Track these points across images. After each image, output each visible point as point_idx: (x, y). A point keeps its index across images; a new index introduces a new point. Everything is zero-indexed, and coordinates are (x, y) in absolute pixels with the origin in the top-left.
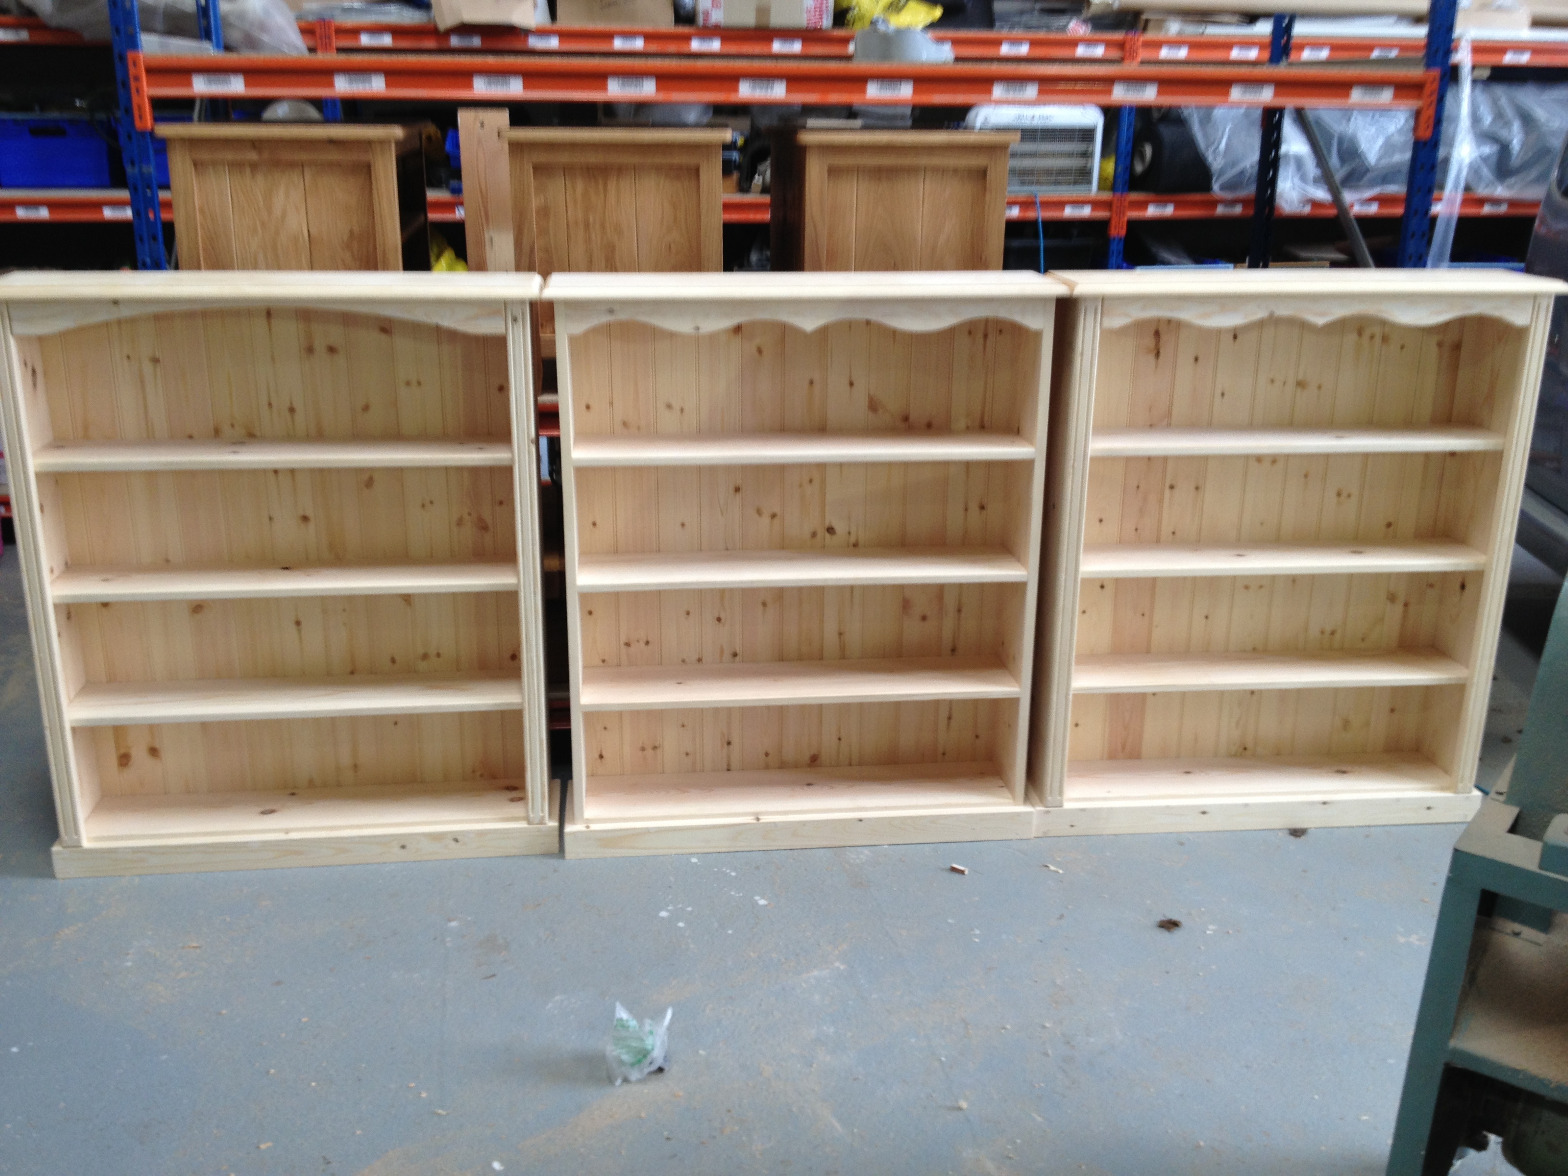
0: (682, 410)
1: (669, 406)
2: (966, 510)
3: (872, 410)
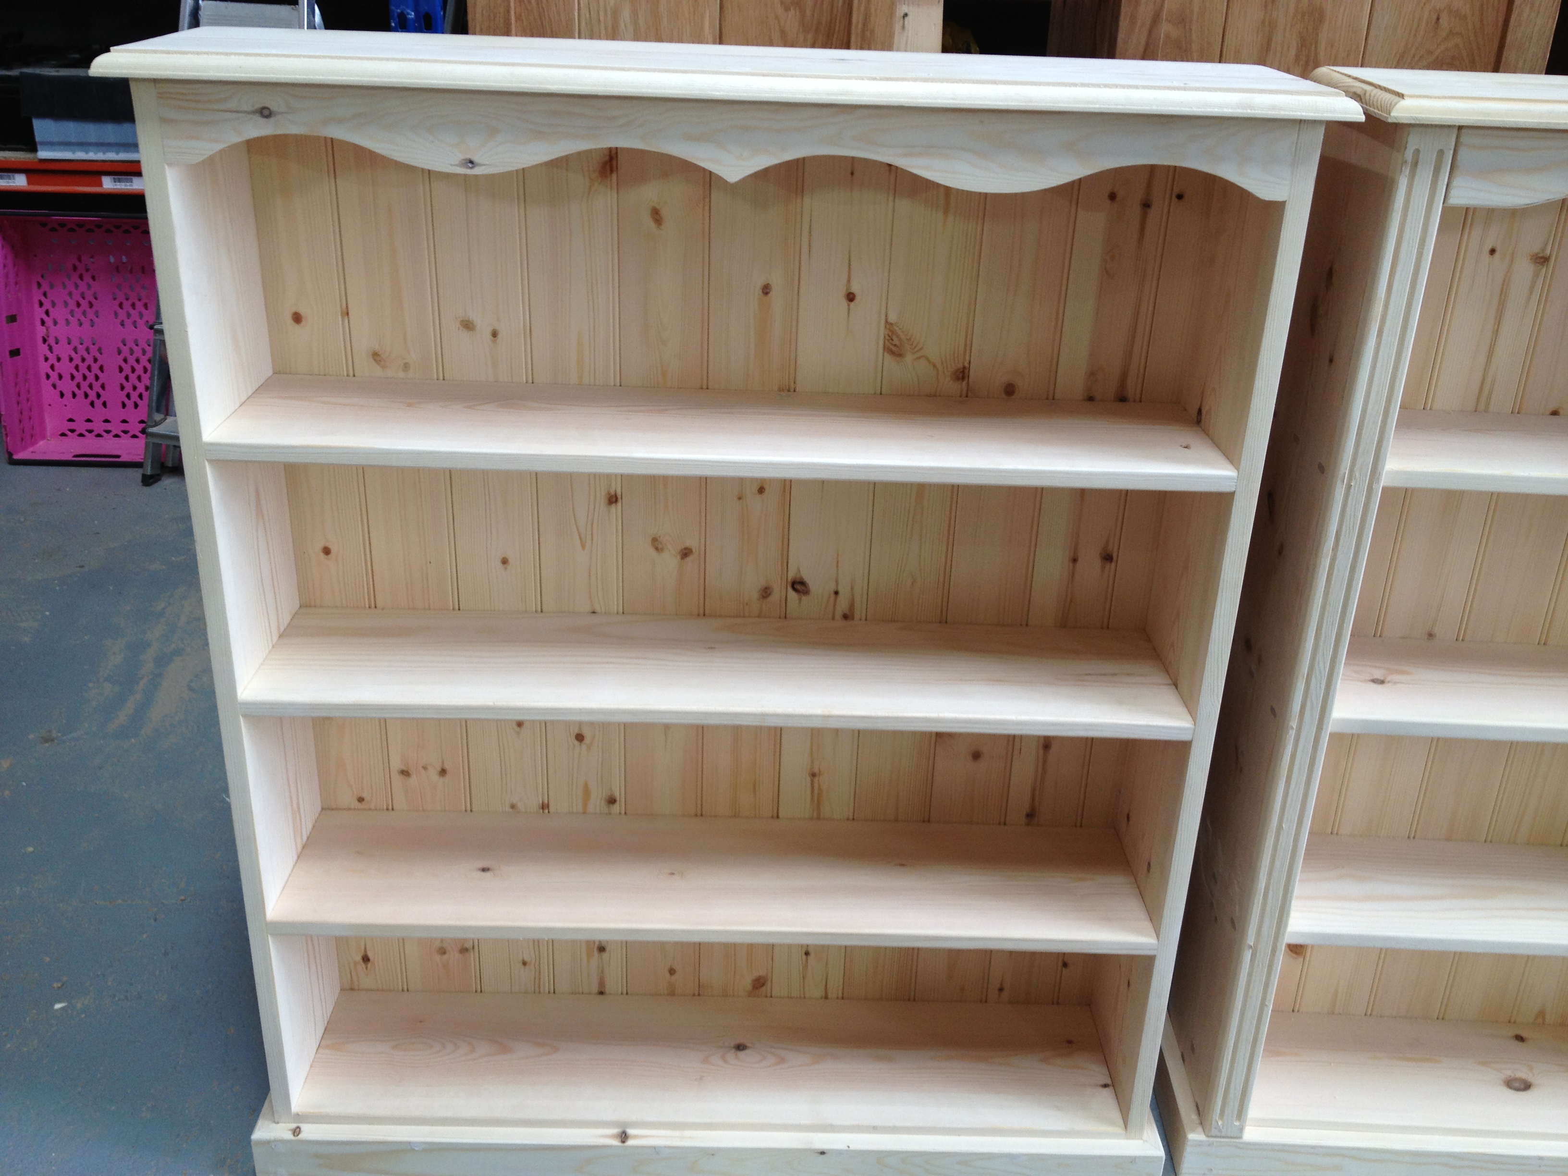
0: (495, 334)
1: (468, 325)
2: (1075, 560)
3: (892, 353)
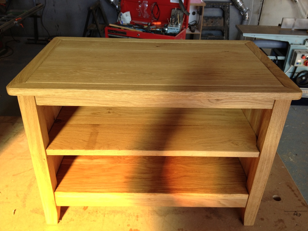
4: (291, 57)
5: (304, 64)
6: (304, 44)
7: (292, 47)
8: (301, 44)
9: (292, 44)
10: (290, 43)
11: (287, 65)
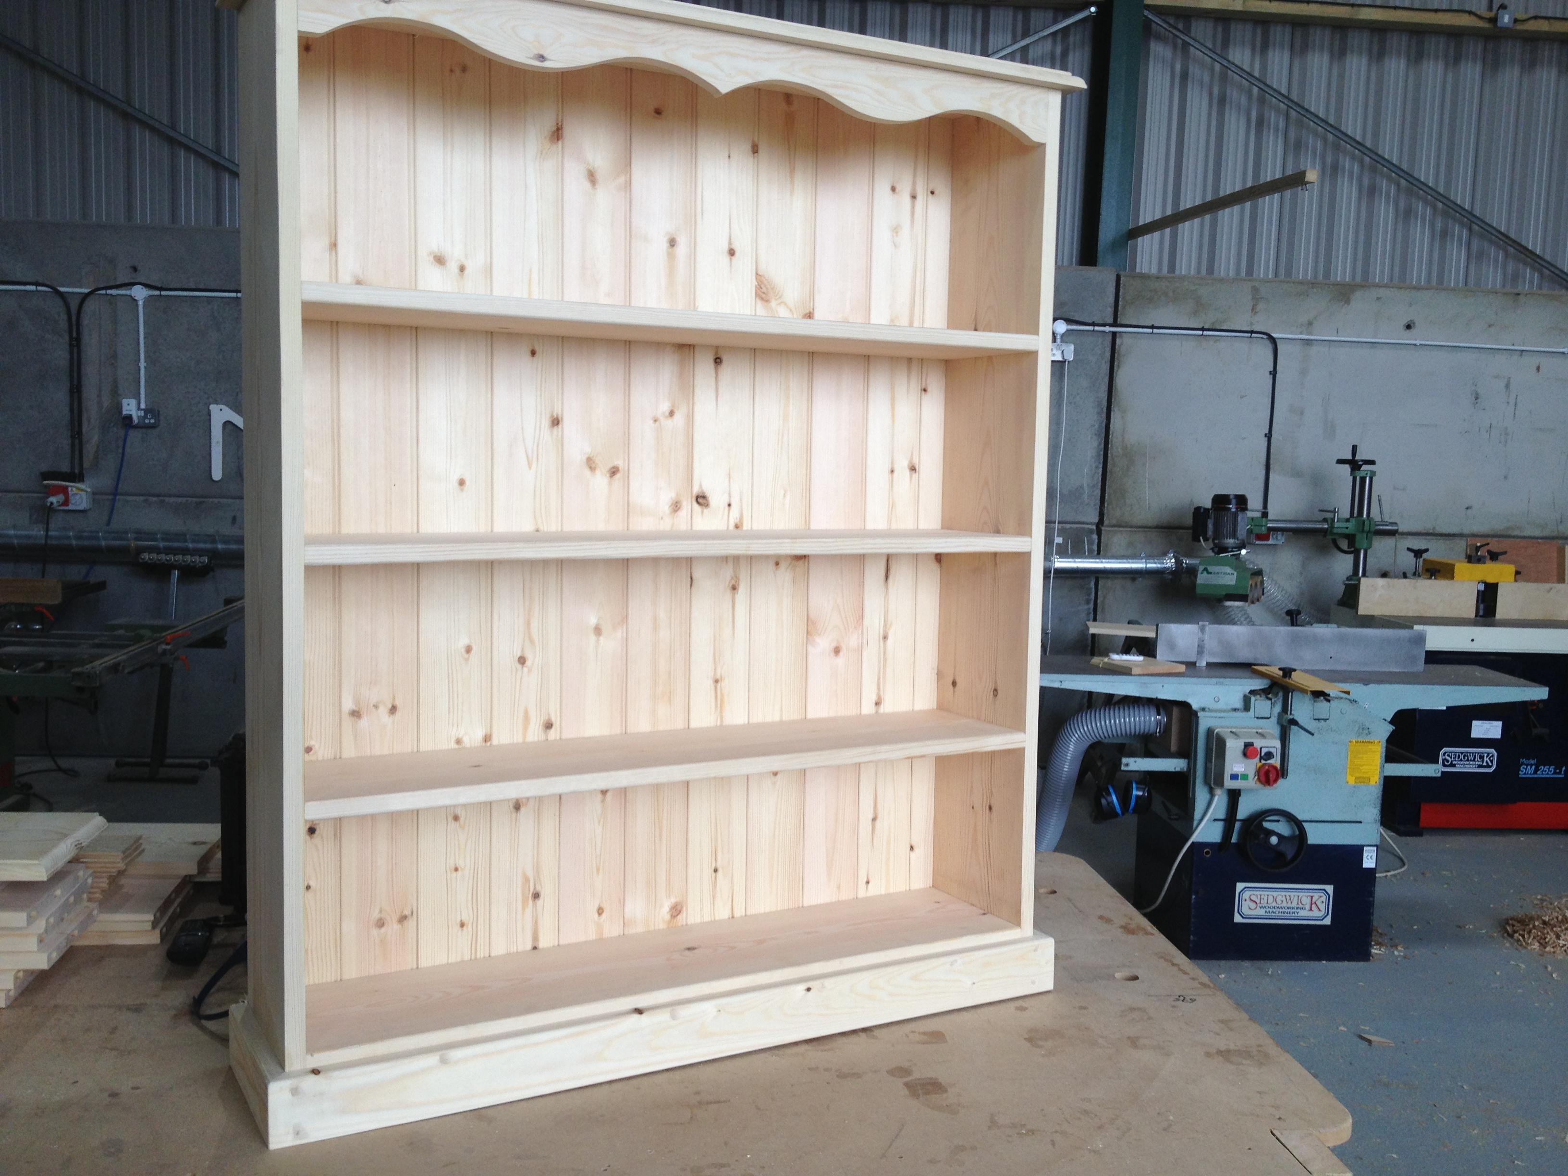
0: (462, 269)
1: (440, 260)
2: (892, 472)
3: (762, 299)
4: (1208, 758)
5: (1259, 779)
6: (1247, 707)
7: (1204, 723)
8: (1235, 710)
9: (1203, 709)
10: (1195, 706)
11: (1201, 795)
